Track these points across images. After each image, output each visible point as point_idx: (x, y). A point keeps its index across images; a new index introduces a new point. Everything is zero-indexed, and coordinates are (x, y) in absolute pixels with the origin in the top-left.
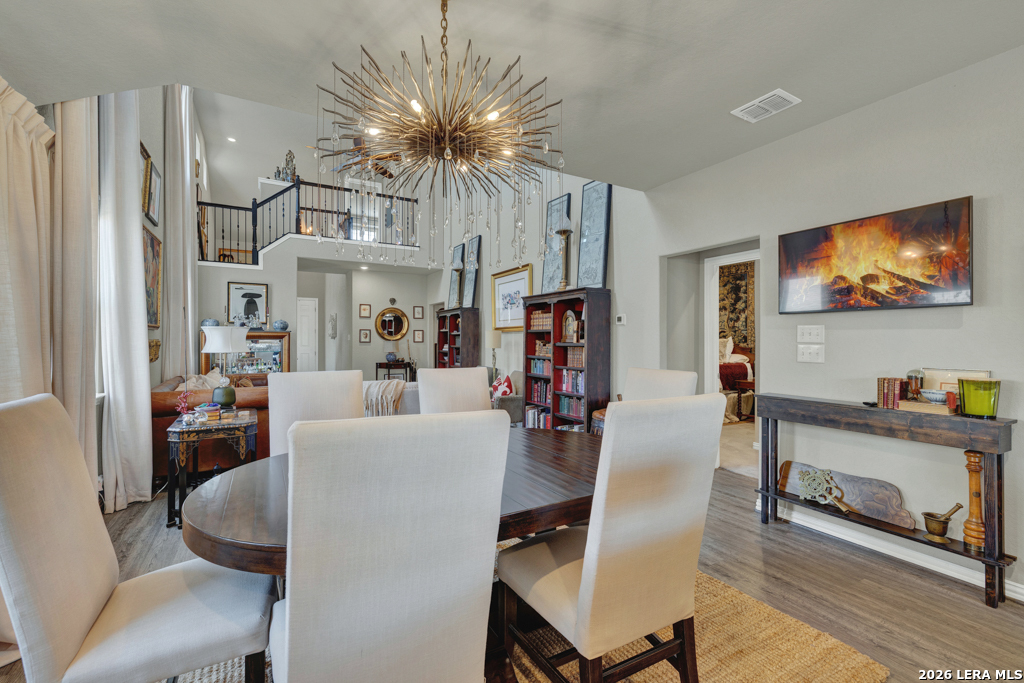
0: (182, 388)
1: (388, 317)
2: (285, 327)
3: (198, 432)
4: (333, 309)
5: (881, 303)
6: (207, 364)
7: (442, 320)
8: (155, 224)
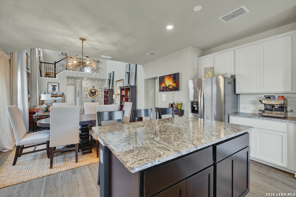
0: (36, 108)
1: (93, 91)
2: (63, 94)
3: (39, 116)
4: (78, 89)
5: (171, 90)
6: (42, 103)
7: (105, 92)
8: (29, 69)
